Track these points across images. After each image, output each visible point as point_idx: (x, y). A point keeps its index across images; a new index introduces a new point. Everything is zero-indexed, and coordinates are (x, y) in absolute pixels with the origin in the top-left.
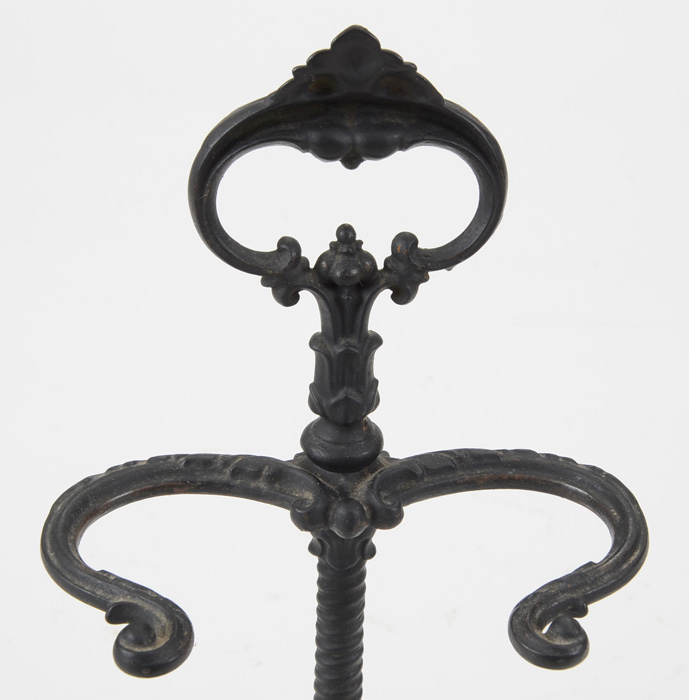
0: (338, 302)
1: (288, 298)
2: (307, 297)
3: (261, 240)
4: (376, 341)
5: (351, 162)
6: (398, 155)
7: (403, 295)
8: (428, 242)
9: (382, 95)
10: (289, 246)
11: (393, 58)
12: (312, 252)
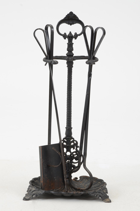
0: (70, 39)
1: (65, 39)
2: (67, 38)
3: (63, 33)
4: (73, 44)
5: (71, 25)
7: (76, 39)
8: (78, 33)
9: (73, 18)
10: (65, 34)
11: (75, 14)
12: (67, 34)
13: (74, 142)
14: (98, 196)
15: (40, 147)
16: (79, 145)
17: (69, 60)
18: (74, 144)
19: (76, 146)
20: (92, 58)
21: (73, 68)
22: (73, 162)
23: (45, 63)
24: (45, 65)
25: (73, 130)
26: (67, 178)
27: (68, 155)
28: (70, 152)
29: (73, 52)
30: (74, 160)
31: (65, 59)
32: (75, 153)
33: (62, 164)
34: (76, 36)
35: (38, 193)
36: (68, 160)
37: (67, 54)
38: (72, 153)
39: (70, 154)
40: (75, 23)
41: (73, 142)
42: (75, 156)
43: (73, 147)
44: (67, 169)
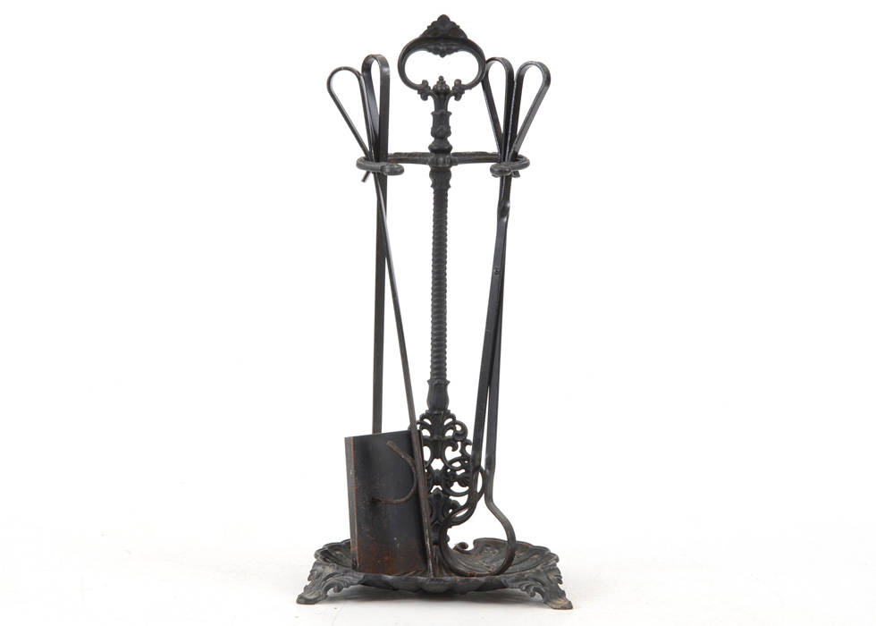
0: (439, 99)
1: (425, 98)
2: (429, 97)
3: (418, 82)
4: (450, 113)
5: (443, 55)
6: (455, 54)
7: (458, 98)
8: (465, 82)
9: (450, 35)
10: (425, 83)
11: (454, 24)
12: (432, 84)
14: (532, 589)
15: (347, 440)
16: (470, 437)
17: (437, 163)
18: (456, 434)
19: (461, 441)
20: (508, 156)
21: (449, 191)
22: (451, 491)
23: (364, 172)
24: (364, 180)
25: (450, 390)
26: (435, 543)
27: (437, 470)
28: (443, 459)
29: (449, 139)
30: (456, 484)
31: (424, 162)
32: (457, 464)
33: (416, 495)
34: (459, 90)
35: (343, 582)
36: (435, 487)
37: (430, 148)
38: (448, 464)
39: (442, 465)
40: (456, 50)
41: (452, 426)
42: (459, 473)
43: (452, 443)
44: (434, 513)
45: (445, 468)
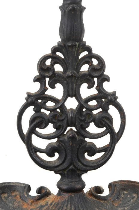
13: (90, 63)
18: (93, 69)
19: (98, 77)
22: (87, 132)
25: (86, 16)
27: (71, 109)
28: (78, 97)
30: (92, 124)
32: (93, 103)
36: (69, 128)
38: (83, 103)
39: (77, 103)
41: (87, 60)
42: (95, 112)
43: (88, 79)
44: (69, 158)
45: (80, 107)
